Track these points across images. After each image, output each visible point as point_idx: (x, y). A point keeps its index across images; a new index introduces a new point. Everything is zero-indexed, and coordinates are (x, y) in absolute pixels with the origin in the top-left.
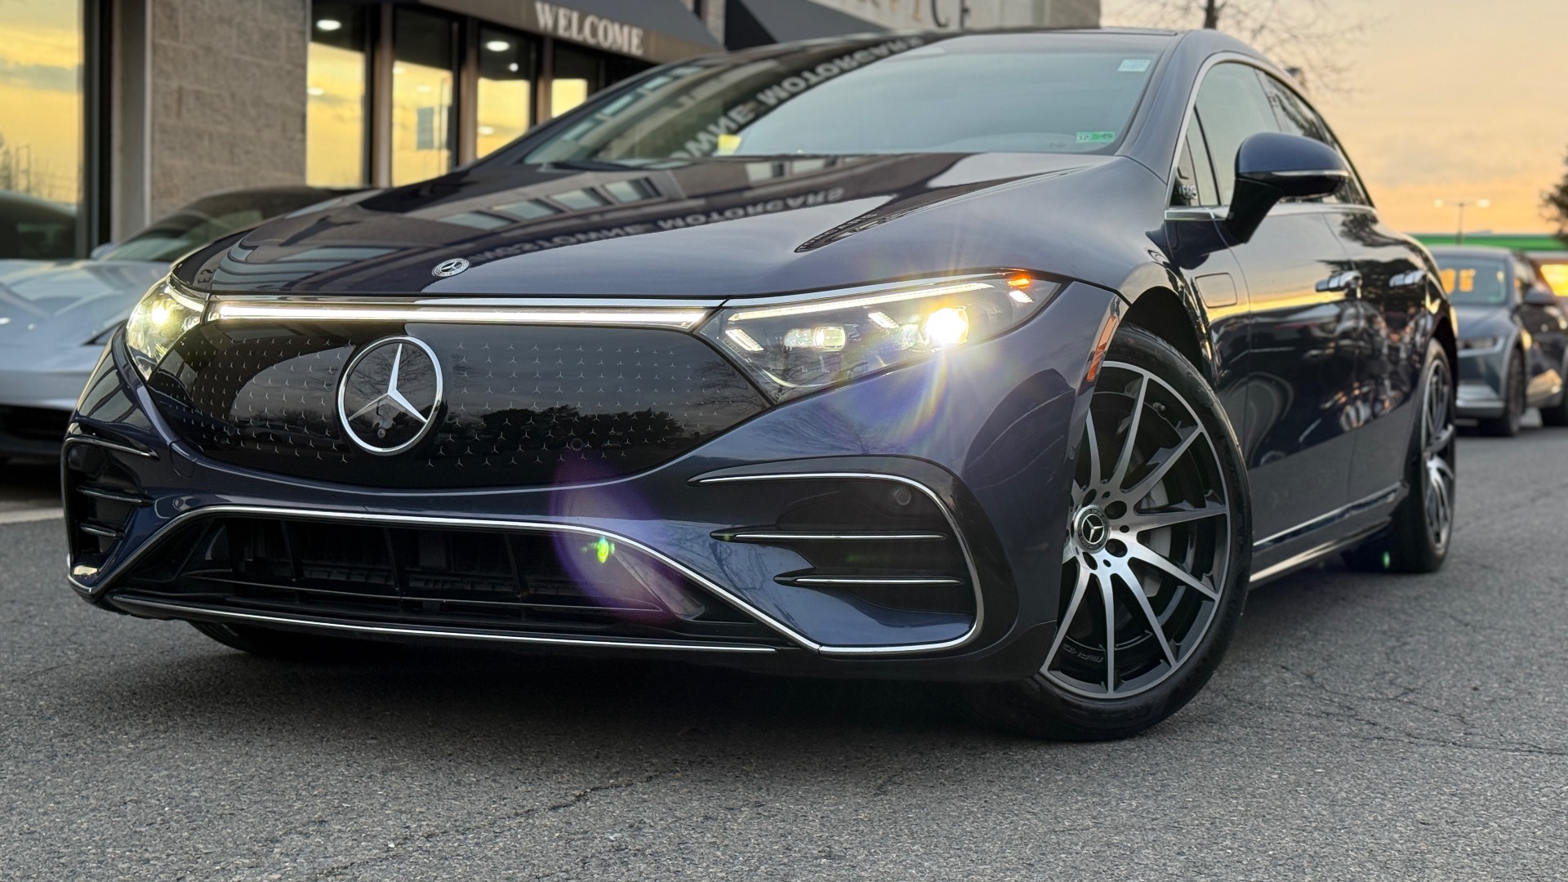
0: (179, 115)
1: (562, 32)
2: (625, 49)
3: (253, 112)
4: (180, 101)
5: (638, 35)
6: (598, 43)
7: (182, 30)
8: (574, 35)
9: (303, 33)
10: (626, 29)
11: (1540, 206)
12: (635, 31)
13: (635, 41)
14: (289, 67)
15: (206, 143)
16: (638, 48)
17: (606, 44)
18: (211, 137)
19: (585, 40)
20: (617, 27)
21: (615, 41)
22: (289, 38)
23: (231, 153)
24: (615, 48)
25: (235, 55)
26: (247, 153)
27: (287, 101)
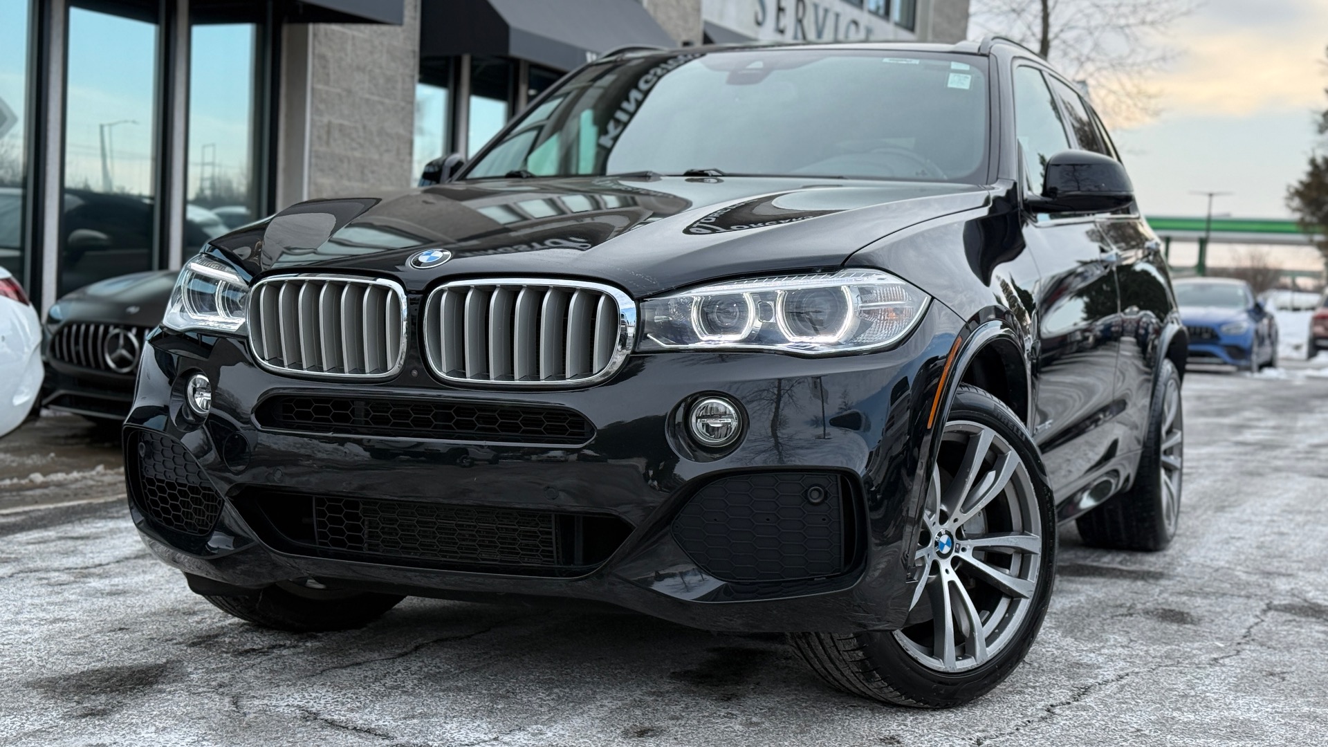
0: (328, 143)
3: (377, 140)
4: (329, 133)
7: (332, 77)
11: (1286, 199)
18: (349, 161)
22: (403, 81)
23: (362, 173)
25: (367, 96)
27: (402, 131)
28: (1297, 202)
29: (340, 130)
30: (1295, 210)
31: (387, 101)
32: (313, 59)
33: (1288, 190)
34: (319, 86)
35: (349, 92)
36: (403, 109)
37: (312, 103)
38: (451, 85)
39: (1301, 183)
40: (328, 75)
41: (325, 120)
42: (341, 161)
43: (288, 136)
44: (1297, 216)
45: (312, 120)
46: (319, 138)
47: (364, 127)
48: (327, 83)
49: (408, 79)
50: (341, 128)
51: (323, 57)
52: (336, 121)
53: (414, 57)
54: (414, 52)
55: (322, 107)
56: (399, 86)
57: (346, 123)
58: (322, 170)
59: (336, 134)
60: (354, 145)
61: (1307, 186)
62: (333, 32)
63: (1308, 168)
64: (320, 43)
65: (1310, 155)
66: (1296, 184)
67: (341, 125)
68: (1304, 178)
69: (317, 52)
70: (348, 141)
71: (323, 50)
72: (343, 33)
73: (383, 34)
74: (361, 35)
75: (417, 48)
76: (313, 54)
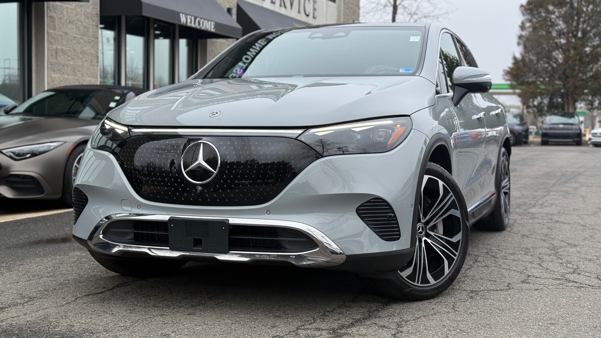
0: (56, 57)
1: (189, 24)
2: (209, 29)
3: (81, 56)
4: (56, 53)
7: (57, 27)
8: (193, 25)
9: (97, 26)
10: (209, 22)
12: (212, 23)
13: (213, 26)
17: (203, 28)
21: (206, 27)
22: (93, 29)
25: (75, 35)
28: (508, 77)
29: (62, 52)
30: (507, 80)
31: (85, 38)
32: (47, 18)
33: (504, 72)
34: (51, 31)
35: (66, 33)
36: (93, 41)
37: (48, 39)
39: (510, 68)
40: (55, 26)
41: (55, 47)
42: (64, 66)
43: (36, 55)
44: (509, 83)
45: (48, 47)
46: (52, 55)
48: (55, 30)
51: (52, 17)
52: (59, 47)
53: (97, 17)
54: (97, 14)
55: (53, 41)
56: (91, 30)
57: (65, 48)
58: (54, 71)
59: (60, 54)
60: (69, 58)
61: (512, 69)
62: (57, 6)
63: (513, 61)
64: (50, 10)
65: (513, 56)
66: (507, 69)
67: (63, 49)
68: (511, 65)
69: (49, 15)
70: (66, 56)
71: (53, 14)
72: (62, 6)
73: (81, 6)
74: (71, 7)
75: (99, 13)
76: (47, 16)
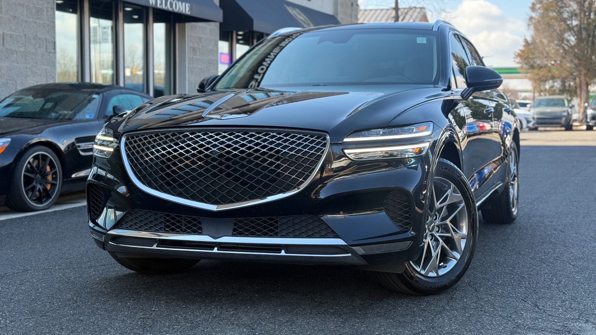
1: (159, 6)
2: (184, 12)
3: (34, 42)
4: (3, 39)
5: (188, 6)
6: (173, 9)
7: (4, 9)
8: (164, 7)
9: (53, 8)
10: (184, 4)
11: (514, 58)
12: (187, 4)
13: (187, 9)
14: (47, 23)
15: (15, 55)
16: (188, 12)
17: (176, 10)
18: (17, 54)
19: (168, 8)
20: (180, 3)
21: (179, 9)
22: (47, 11)
23: (25, 59)
24: (179, 11)
25: (26, 19)
26: (32, 59)
27: (48, 37)
28: (518, 60)
29: (11, 37)
30: (518, 63)
31: (38, 21)
33: (515, 54)
35: (15, 17)
36: (48, 25)
38: (79, 12)
39: (520, 50)
42: (12, 53)
44: (519, 66)
47: (25, 35)
49: (50, 10)
50: (11, 36)
52: (7, 32)
56: (45, 13)
57: (14, 33)
59: (8, 40)
60: (20, 45)
61: (523, 51)
63: (524, 43)
65: (524, 38)
66: (519, 52)
67: (11, 34)
68: (522, 48)
70: (16, 43)
